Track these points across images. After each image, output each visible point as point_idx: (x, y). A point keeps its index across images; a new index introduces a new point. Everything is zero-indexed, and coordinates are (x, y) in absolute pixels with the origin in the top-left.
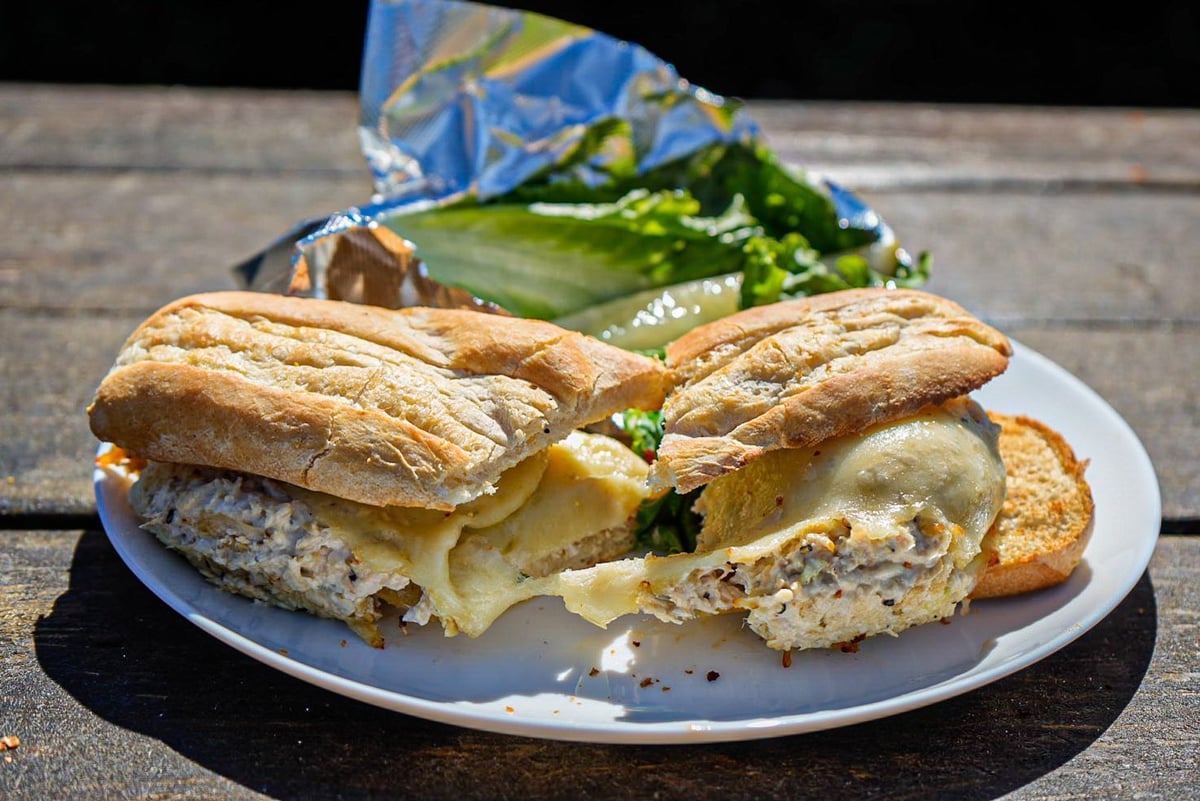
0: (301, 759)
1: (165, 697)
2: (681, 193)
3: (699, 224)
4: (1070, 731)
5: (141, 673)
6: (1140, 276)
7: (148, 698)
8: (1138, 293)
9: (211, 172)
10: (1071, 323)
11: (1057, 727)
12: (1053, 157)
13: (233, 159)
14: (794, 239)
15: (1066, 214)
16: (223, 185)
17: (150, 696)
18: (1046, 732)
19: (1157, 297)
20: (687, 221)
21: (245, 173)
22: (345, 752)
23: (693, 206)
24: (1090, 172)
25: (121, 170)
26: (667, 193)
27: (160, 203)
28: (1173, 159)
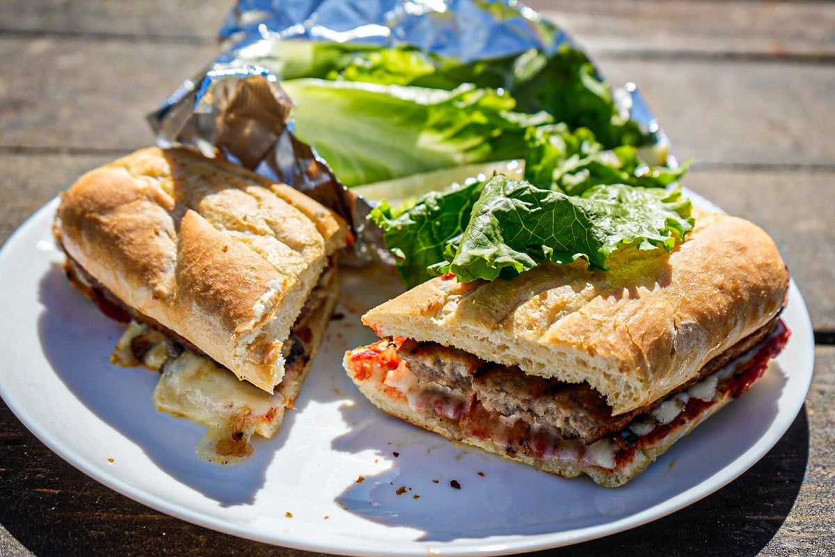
0: (164, 550)
1: (57, 492)
2: (501, 91)
3: (513, 118)
4: (767, 521)
5: (39, 469)
6: (784, 130)
7: (44, 493)
8: (784, 143)
9: (103, 37)
10: (737, 167)
11: (757, 517)
12: (715, 34)
13: (120, 27)
14: (583, 132)
15: (728, 78)
16: (114, 47)
17: (45, 490)
18: (749, 521)
19: (798, 147)
20: (504, 114)
21: (130, 38)
22: (200, 543)
23: (511, 103)
24: (742, 46)
25: (38, 34)
26: (490, 91)
27: (65, 62)
28: (800, 36)
